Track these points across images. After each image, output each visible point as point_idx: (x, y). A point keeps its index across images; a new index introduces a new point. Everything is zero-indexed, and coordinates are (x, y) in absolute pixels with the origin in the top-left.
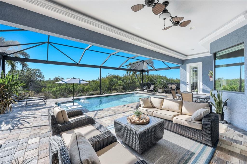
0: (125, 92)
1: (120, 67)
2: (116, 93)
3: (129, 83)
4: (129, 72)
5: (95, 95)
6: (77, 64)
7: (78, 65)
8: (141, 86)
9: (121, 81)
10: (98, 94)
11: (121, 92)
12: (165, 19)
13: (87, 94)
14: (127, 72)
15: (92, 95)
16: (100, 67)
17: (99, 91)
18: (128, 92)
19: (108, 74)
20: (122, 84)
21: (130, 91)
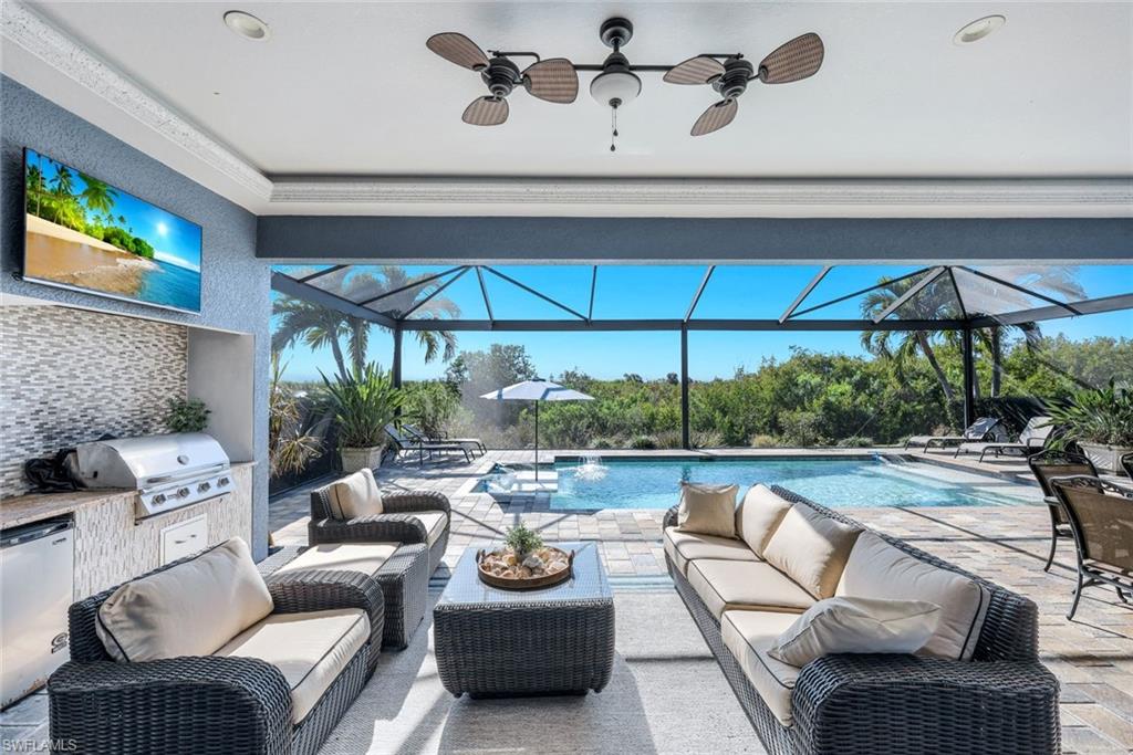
0: (833, 444)
1: (789, 316)
2: (772, 447)
3: (898, 396)
4: (876, 335)
5: (663, 448)
6: (586, 320)
7: (588, 325)
8: (959, 416)
9: (849, 383)
10: (673, 446)
11: (806, 444)
12: (615, 103)
13: (629, 443)
14: (867, 340)
15: (650, 446)
16: (684, 326)
17: (678, 435)
18: (851, 445)
19: (791, 348)
20: (850, 400)
21: (863, 446)
